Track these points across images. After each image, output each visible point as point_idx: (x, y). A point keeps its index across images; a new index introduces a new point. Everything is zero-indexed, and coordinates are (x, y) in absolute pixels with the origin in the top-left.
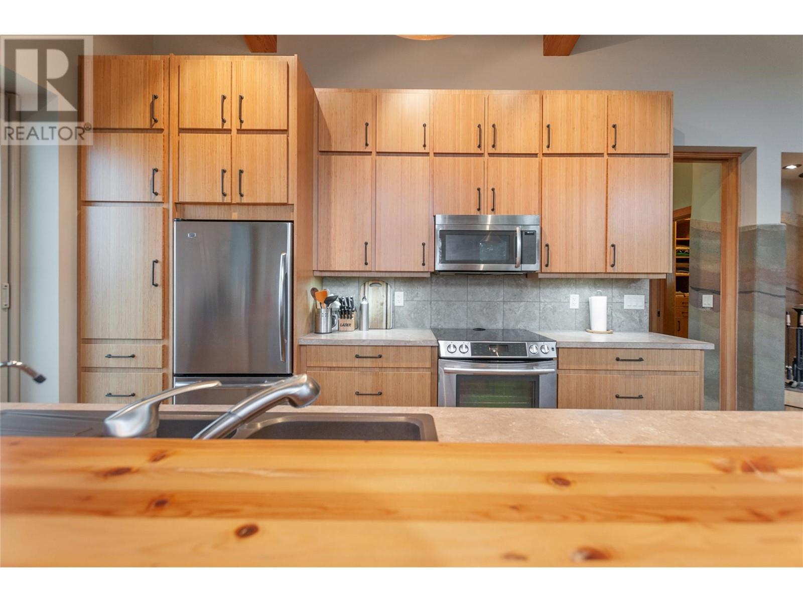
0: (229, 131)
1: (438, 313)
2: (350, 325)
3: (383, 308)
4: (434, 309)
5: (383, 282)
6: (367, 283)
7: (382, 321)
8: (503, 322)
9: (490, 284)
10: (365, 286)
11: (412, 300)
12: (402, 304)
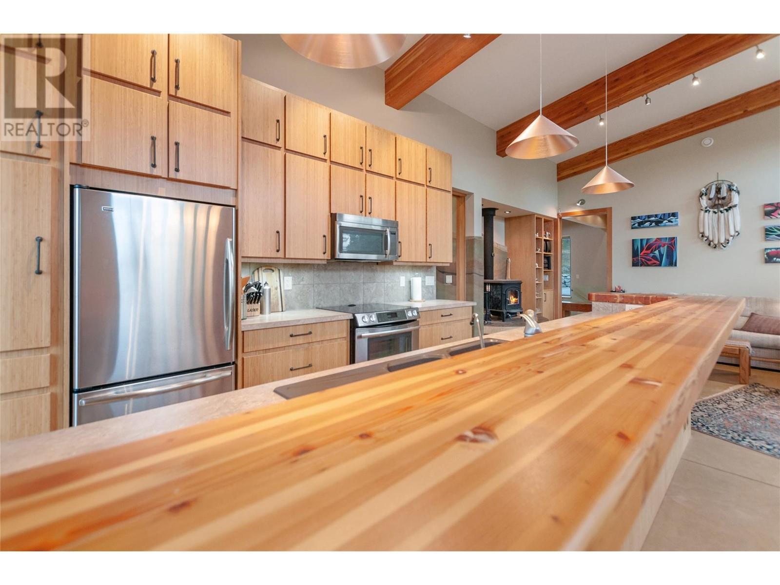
0: (158, 93)
1: (319, 294)
2: (257, 309)
3: (277, 292)
4: (316, 290)
5: (276, 268)
6: (260, 269)
7: (278, 304)
9: (355, 269)
10: (258, 272)
11: (299, 284)
12: (290, 288)
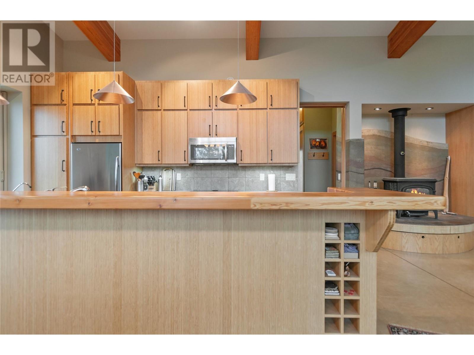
1: (197, 183)
2: (153, 188)
3: (170, 181)
4: (195, 181)
5: (171, 169)
6: (163, 170)
7: (170, 187)
8: (228, 187)
9: (222, 169)
11: (185, 177)
12: (180, 179)
